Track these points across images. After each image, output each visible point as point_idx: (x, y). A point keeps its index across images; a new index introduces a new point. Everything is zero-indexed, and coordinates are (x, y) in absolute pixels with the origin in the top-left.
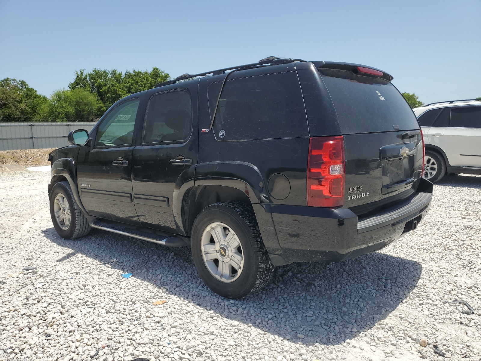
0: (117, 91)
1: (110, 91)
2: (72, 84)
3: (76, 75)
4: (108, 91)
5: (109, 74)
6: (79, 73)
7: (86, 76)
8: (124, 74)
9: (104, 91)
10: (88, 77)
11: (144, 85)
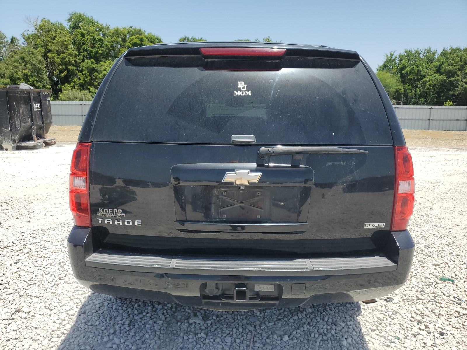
0: (421, 71)
1: (413, 73)
2: (380, 67)
3: (386, 57)
4: (411, 72)
5: (421, 53)
6: (389, 55)
7: (396, 58)
8: (439, 52)
9: (407, 73)
10: (397, 59)
11: (456, 63)
